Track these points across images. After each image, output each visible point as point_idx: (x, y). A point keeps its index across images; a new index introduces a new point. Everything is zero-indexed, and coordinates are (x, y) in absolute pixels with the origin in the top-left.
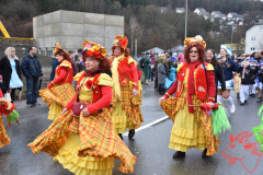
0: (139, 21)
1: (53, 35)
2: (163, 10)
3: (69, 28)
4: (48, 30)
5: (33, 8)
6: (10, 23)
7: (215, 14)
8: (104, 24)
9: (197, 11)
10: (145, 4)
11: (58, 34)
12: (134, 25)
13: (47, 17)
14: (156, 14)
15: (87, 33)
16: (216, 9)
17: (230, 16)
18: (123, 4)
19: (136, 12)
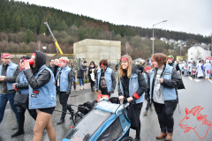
0: (130, 44)
1: (83, 52)
2: (143, 38)
3: (91, 48)
4: (81, 49)
5: (76, 39)
6: (64, 47)
7: (171, 41)
8: (110, 46)
9: (162, 39)
10: (134, 35)
11: (85, 51)
12: (127, 46)
13: (80, 42)
14: (139, 41)
15: (100, 51)
16: (172, 38)
17: (179, 41)
18: (122, 35)
19: (129, 40)
